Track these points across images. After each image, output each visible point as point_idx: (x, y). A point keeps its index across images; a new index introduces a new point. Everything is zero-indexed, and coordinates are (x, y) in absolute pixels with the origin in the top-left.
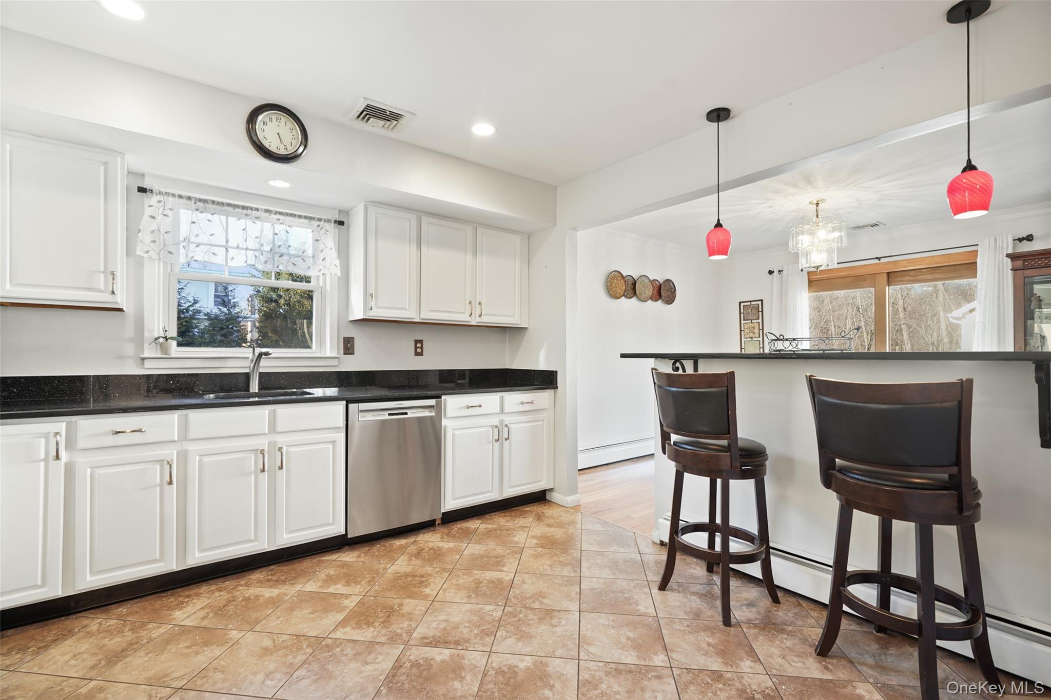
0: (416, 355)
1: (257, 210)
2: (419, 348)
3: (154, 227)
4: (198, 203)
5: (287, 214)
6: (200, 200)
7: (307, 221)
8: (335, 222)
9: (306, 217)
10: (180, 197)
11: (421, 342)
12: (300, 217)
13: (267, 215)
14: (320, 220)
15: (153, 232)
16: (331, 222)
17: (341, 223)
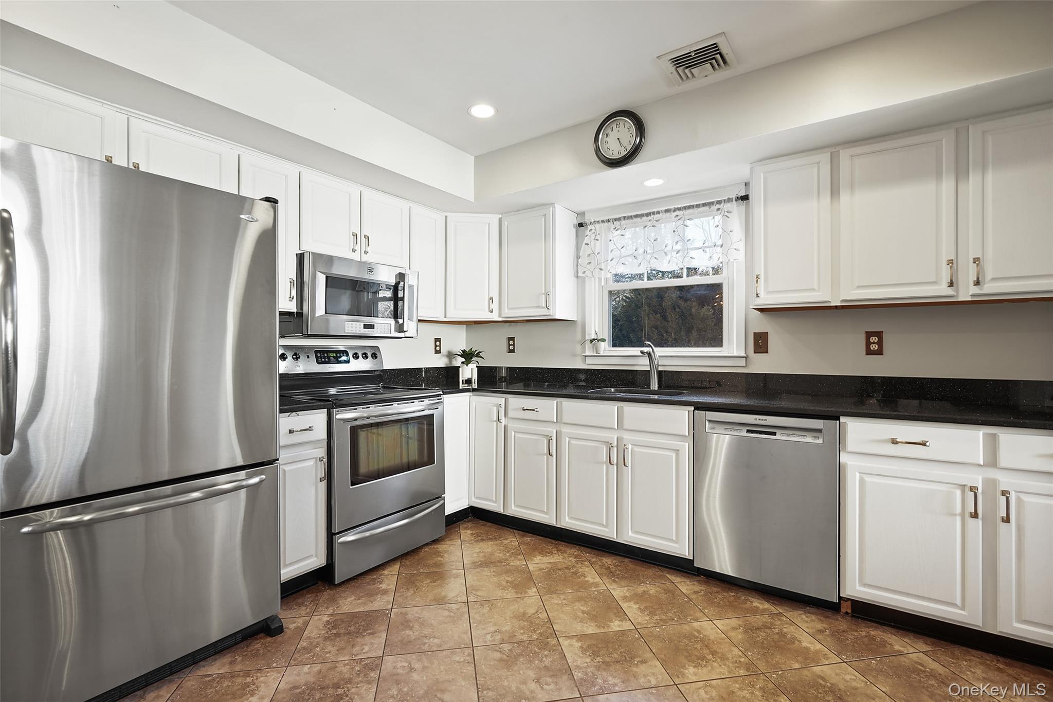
0: (867, 354)
1: (658, 213)
2: (874, 343)
3: (589, 252)
4: (615, 223)
5: (685, 208)
6: (616, 220)
7: (706, 208)
8: (737, 199)
9: (704, 205)
10: (603, 221)
11: (879, 334)
12: (698, 206)
13: (668, 214)
14: (719, 202)
15: (589, 255)
16: (732, 201)
17: (745, 198)
